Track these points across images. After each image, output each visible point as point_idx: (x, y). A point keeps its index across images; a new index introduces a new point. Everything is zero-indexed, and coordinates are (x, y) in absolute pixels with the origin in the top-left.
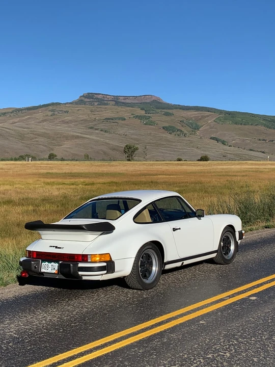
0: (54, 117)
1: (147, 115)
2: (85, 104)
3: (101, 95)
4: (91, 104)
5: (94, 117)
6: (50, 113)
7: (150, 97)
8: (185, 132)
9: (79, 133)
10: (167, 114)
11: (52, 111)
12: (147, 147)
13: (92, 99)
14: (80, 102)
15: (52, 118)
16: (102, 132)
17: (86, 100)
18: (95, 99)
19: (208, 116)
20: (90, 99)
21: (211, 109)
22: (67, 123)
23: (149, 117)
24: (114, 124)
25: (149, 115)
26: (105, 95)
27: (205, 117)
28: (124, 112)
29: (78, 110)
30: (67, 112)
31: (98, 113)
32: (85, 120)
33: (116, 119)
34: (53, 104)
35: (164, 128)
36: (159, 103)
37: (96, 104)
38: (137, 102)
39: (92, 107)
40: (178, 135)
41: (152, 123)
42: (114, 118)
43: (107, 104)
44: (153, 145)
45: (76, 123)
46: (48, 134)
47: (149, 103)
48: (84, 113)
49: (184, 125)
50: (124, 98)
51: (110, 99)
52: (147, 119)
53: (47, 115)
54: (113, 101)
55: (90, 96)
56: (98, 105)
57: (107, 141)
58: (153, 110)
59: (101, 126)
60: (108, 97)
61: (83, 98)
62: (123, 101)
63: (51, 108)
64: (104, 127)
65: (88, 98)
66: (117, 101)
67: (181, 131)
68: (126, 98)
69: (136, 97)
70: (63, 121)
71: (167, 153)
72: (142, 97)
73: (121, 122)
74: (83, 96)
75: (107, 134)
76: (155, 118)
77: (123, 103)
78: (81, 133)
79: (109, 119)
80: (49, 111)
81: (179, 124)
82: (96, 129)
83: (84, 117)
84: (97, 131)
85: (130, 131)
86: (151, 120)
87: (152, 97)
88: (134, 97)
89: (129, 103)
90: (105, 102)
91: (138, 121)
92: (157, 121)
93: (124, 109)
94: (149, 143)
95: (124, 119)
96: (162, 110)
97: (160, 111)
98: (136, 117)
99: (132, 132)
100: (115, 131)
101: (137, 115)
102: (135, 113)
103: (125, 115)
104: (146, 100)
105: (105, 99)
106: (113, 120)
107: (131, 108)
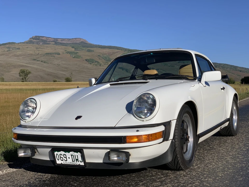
0: (9, 52)
1: (75, 51)
2: (33, 44)
3: (45, 38)
4: (37, 43)
5: (38, 52)
6: (7, 49)
7: (79, 39)
8: (101, 63)
9: (25, 63)
10: (89, 51)
11: (8, 48)
12: (73, 73)
13: (39, 40)
14: (30, 42)
15: (7, 53)
16: (42, 63)
17: (34, 41)
18: (41, 40)
19: (117, 52)
20: (37, 40)
21: (120, 48)
22: (18, 56)
23: (77, 52)
24: (51, 57)
25: (77, 51)
26: (48, 37)
27: (115, 53)
28: (60, 49)
29: (27, 48)
30: (19, 49)
31: (41, 49)
32: (32, 54)
33: (53, 54)
34: (9, 43)
35: (86, 60)
36: (86, 44)
37: (41, 43)
38: (70, 42)
39: (37, 45)
40: (96, 65)
41: (78, 57)
42: (52, 53)
43: (49, 44)
44: (77, 71)
45: (24, 56)
46: (1, 64)
47: (78, 44)
48: (31, 50)
49: (101, 58)
50: (61, 40)
51: (51, 41)
52: (75, 54)
53: (4, 51)
54: (53, 41)
55: (37, 38)
56: (42, 44)
57: (44, 69)
58: (80, 48)
59: (42, 59)
60: (50, 39)
61: (32, 40)
62: (60, 42)
63: (7, 46)
64: (44, 59)
65: (36, 40)
66: (56, 42)
67: (98, 62)
68: (63, 40)
69: (70, 39)
70: (14, 55)
71: (86, 77)
72: (74, 39)
73: (57, 56)
74: (32, 38)
75: (45, 64)
76: (80, 53)
77: (61, 43)
78: (26, 63)
79: (48, 54)
80: (6, 48)
81: (97, 58)
82: (38, 61)
83: (31, 52)
84: (38, 62)
85: (62, 62)
86: (78, 55)
87: (81, 40)
88: (68, 40)
89: (65, 43)
90: (48, 42)
91: (69, 55)
92: (82, 55)
93: (60, 47)
94: (74, 71)
95: (59, 54)
96: (87, 48)
97: (85, 48)
98: (68, 52)
99: (64, 62)
100: (52, 62)
101: (68, 51)
102: (67, 50)
103: (60, 51)
104: (77, 41)
105: (48, 40)
106: (51, 54)
107: (65, 47)
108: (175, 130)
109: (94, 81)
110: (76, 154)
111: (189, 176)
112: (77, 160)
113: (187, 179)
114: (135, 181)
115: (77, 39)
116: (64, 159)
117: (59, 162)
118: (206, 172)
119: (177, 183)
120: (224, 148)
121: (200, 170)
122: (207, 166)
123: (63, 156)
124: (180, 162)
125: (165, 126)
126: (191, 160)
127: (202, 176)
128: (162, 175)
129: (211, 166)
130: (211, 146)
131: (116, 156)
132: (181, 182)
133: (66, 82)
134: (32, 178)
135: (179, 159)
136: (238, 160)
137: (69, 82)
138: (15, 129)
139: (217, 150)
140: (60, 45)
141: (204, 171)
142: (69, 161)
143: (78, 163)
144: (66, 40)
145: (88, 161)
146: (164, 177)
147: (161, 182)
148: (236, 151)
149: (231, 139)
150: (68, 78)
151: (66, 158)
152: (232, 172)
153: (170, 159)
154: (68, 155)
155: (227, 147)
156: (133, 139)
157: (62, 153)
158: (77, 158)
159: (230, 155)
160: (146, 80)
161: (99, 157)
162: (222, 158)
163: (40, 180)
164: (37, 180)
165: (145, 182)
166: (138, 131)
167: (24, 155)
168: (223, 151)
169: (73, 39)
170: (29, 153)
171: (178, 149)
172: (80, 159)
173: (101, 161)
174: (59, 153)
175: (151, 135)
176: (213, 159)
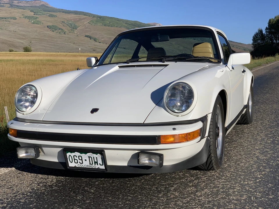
1: (35, 16)
7: (39, 1)
8: (66, 30)
10: (51, 16)
12: (32, 41)
19: (84, 19)
21: (87, 13)
23: (37, 17)
24: (7, 22)
25: (37, 16)
27: (82, 19)
28: (16, 13)
33: (8, 18)
35: (48, 27)
36: (48, 7)
38: (28, 5)
40: (59, 33)
41: (38, 23)
42: (7, 17)
43: (3, 6)
44: (37, 40)
47: (38, 7)
49: (65, 25)
50: (18, 2)
51: (6, 3)
52: (35, 19)
54: (8, 4)
58: (41, 13)
60: (4, 0)
62: (17, 4)
66: (11, 4)
67: (62, 29)
69: (28, 1)
71: (48, 47)
72: (33, 2)
73: (12, 21)
76: (41, 18)
77: (17, 6)
79: (2, 18)
81: (61, 24)
85: (19, 29)
86: (38, 20)
87: (41, 2)
88: (26, 2)
89: (22, 6)
90: (2, 4)
91: (27, 20)
92: (43, 21)
93: (17, 11)
94: (34, 39)
95: (16, 19)
96: (48, 12)
97: (46, 13)
98: (26, 17)
99: (21, 29)
100: (7, 28)
101: (27, 15)
102: (25, 14)
103: (17, 15)
104: (36, 4)
105: (2, 2)
106: (6, 19)
107: (23, 10)
108: (210, 125)
109: (94, 61)
110: (95, 155)
111: (224, 178)
112: (96, 163)
113: (223, 182)
114: (163, 185)
115: (37, 1)
116: (79, 161)
117: (71, 165)
118: (240, 172)
119: (215, 187)
120: (245, 140)
121: (232, 170)
122: (238, 165)
123: (77, 159)
124: (213, 161)
125: (203, 122)
126: (221, 158)
127: (239, 177)
128: (192, 176)
129: (243, 164)
130: (229, 138)
131: (147, 159)
132: (218, 187)
133: (25, 51)
134: (33, 183)
135: (213, 158)
136: (269, 155)
137: (29, 52)
138: (12, 123)
139: (239, 142)
140: (16, 8)
141: (238, 171)
142: (86, 164)
143: (97, 167)
144: (23, 2)
145: (109, 163)
146: (195, 179)
147: (196, 186)
148: (261, 144)
149: (247, 128)
150: (26, 48)
151: (82, 160)
152: (270, 172)
153: (204, 159)
154: (85, 156)
155: (248, 138)
156: (168, 138)
157: (77, 154)
158: (96, 161)
159: (257, 149)
160: (164, 62)
161: (123, 160)
162: (249, 154)
163: (45, 186)
164: (41, 185)
165: (175, 186)
166: (174, 129)
167: (26, 156)
168: (246, 145)
169: (31, 1)
170: (32, 153)
171: (212, 147)
172: (100, 161)
173: (125, 164)
174: (72, 154)
175: (189, 134)
176: (240, 155)
